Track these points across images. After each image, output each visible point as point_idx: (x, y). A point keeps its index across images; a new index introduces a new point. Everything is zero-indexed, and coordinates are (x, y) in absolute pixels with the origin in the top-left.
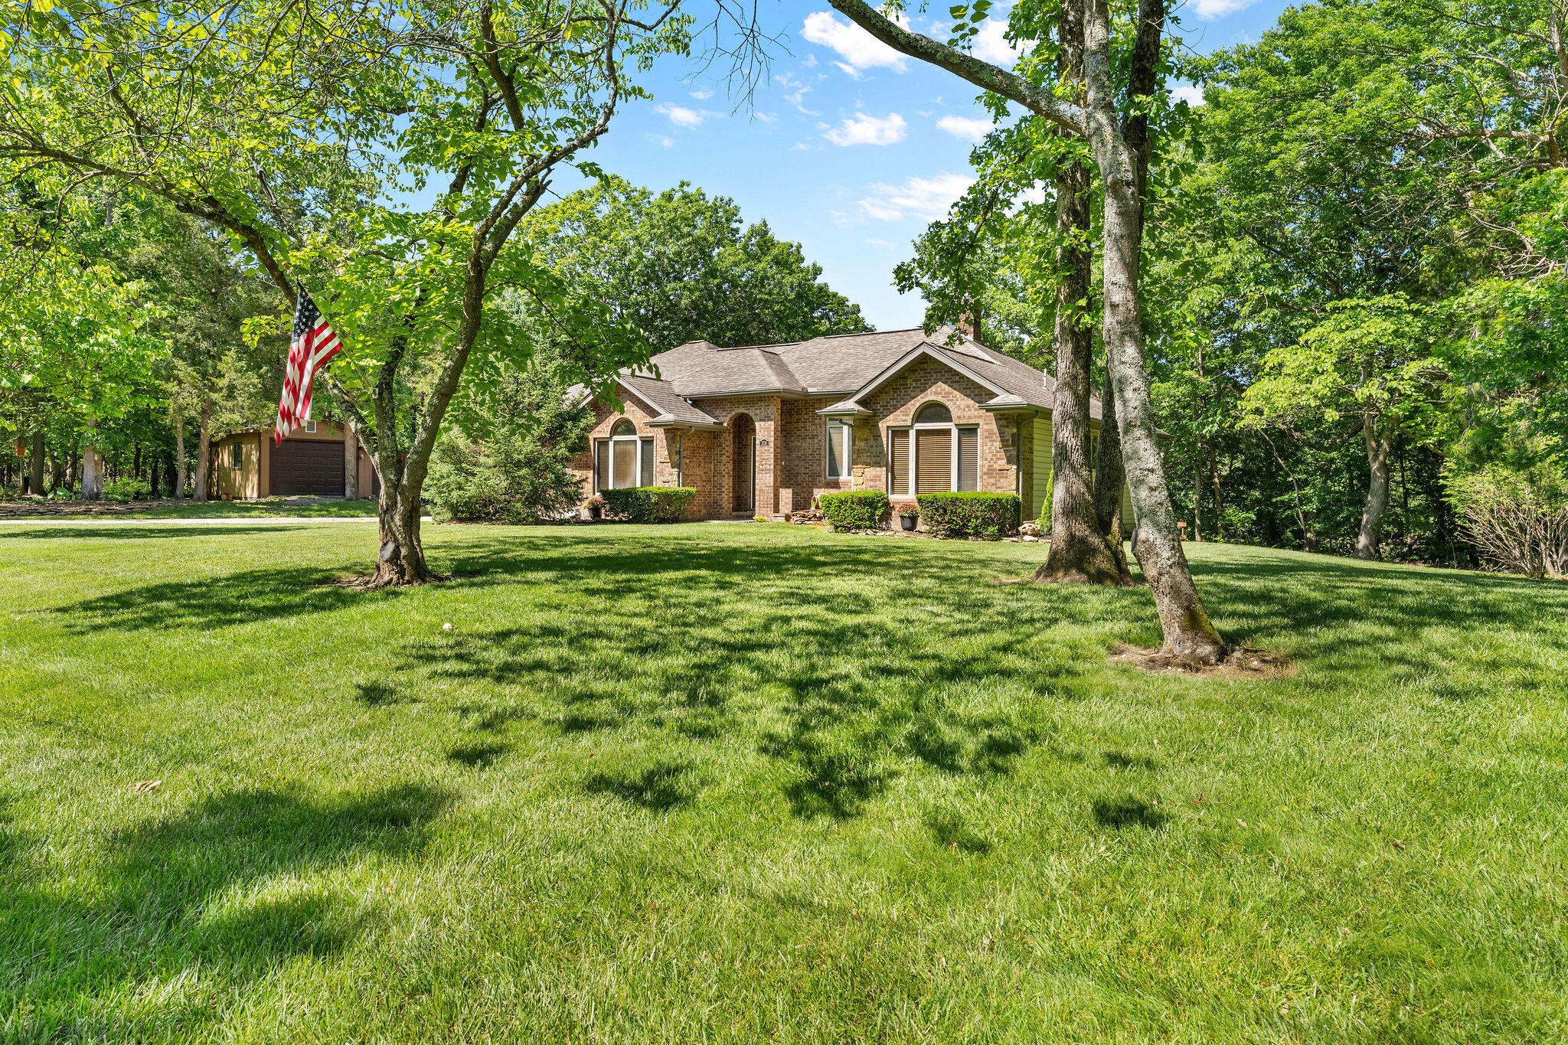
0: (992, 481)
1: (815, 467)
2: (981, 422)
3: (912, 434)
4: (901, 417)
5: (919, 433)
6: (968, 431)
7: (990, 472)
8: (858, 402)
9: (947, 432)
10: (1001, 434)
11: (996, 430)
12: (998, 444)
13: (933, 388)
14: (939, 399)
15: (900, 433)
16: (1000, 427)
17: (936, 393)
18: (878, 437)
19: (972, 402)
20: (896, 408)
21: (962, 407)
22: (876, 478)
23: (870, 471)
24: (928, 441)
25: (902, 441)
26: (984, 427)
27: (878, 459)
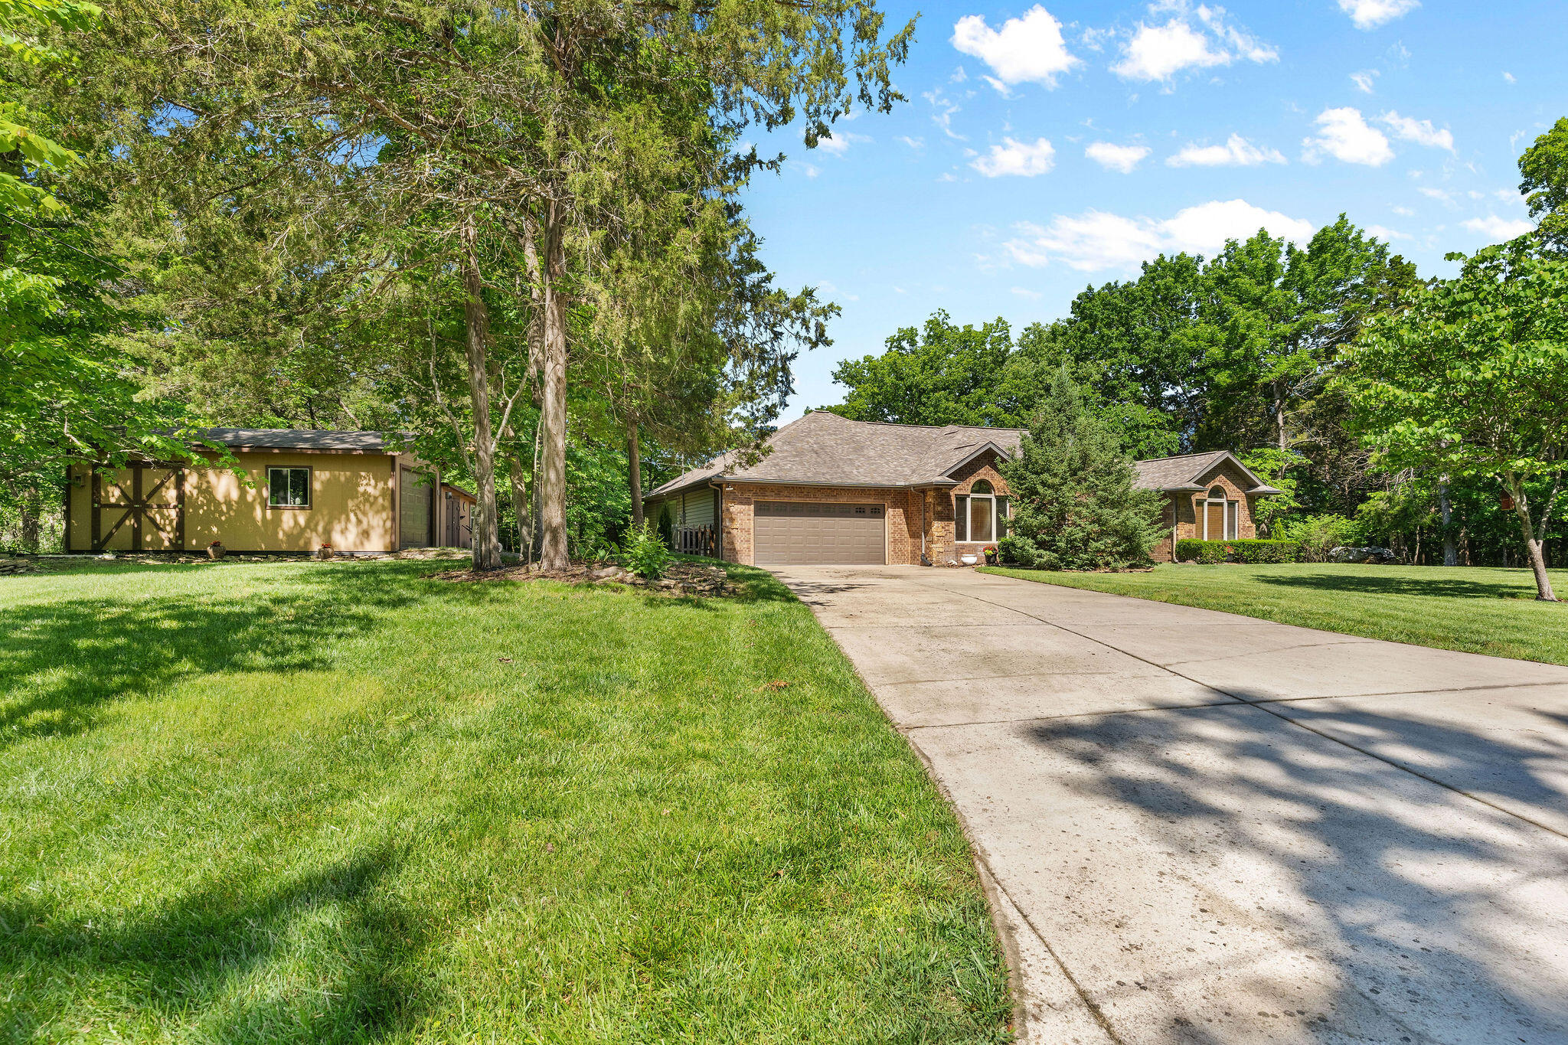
0: (1245, 532)
2: (1240, 500)
3: (1206, 504)
4: (1204, 493)
5: (1210, 504)
6: (1231, 504)
7: (1243, 528)
9: (1221, 504)
10: (1249, 507)
11: (1246, 504)
12: (1247, 512)
14: (1221, 484)
15: (1200, 503)
16: (1248, 503)
17: (1219, 481)
18: (1190, 505)
21: (1231, 489)
22: (1190, 531)
23: (1188, 526)
24: (1213, 508)
25: (1200, 508)
26: (1241, 502)
27: (1191, 519)
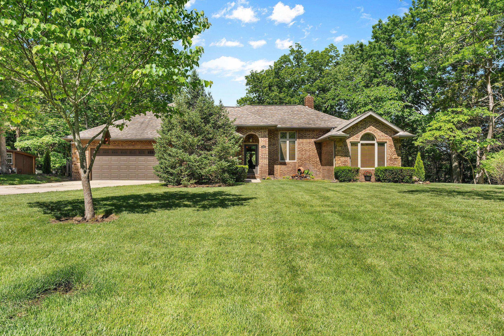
0: (392, 162)
1: (275, 157)
2: (387, 141)
3: (359, 145)
4: (356, 138)
5: (362, 145)
6: (381, 144)
7: (391, 159)
8: (343, 132)
9: (373, 145)
10: (395, 146)
11: (393, 144)
12: (394, 149)
13: (369, 128)
14: (371, 132)
15: (354, 144)
16: (394, 143)
17: (370, 130)
18: (346, 145)
19: (384, 134)
20: (353, 135)
21: (380, 135)
22: (345, 161)
23: (343, 159)
24: (366, 147)
25: (354, 147)
26: (388, 143)
27: (346, 154)
